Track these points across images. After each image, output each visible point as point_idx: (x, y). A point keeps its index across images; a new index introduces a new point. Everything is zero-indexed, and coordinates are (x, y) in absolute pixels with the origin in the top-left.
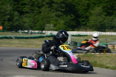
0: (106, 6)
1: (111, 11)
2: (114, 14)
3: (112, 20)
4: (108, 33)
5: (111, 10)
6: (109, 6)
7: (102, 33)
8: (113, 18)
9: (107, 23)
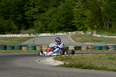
0: (3, 10)
1: (8, 16)
2: (10, 18)
3: (10, 23)
4: (8, 35)
5: (8, 14)
6: (5, 11)
7: (2, 35)
8: (10, 21)
9: (6, 26)
